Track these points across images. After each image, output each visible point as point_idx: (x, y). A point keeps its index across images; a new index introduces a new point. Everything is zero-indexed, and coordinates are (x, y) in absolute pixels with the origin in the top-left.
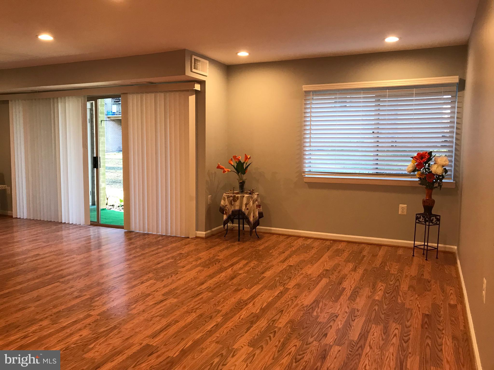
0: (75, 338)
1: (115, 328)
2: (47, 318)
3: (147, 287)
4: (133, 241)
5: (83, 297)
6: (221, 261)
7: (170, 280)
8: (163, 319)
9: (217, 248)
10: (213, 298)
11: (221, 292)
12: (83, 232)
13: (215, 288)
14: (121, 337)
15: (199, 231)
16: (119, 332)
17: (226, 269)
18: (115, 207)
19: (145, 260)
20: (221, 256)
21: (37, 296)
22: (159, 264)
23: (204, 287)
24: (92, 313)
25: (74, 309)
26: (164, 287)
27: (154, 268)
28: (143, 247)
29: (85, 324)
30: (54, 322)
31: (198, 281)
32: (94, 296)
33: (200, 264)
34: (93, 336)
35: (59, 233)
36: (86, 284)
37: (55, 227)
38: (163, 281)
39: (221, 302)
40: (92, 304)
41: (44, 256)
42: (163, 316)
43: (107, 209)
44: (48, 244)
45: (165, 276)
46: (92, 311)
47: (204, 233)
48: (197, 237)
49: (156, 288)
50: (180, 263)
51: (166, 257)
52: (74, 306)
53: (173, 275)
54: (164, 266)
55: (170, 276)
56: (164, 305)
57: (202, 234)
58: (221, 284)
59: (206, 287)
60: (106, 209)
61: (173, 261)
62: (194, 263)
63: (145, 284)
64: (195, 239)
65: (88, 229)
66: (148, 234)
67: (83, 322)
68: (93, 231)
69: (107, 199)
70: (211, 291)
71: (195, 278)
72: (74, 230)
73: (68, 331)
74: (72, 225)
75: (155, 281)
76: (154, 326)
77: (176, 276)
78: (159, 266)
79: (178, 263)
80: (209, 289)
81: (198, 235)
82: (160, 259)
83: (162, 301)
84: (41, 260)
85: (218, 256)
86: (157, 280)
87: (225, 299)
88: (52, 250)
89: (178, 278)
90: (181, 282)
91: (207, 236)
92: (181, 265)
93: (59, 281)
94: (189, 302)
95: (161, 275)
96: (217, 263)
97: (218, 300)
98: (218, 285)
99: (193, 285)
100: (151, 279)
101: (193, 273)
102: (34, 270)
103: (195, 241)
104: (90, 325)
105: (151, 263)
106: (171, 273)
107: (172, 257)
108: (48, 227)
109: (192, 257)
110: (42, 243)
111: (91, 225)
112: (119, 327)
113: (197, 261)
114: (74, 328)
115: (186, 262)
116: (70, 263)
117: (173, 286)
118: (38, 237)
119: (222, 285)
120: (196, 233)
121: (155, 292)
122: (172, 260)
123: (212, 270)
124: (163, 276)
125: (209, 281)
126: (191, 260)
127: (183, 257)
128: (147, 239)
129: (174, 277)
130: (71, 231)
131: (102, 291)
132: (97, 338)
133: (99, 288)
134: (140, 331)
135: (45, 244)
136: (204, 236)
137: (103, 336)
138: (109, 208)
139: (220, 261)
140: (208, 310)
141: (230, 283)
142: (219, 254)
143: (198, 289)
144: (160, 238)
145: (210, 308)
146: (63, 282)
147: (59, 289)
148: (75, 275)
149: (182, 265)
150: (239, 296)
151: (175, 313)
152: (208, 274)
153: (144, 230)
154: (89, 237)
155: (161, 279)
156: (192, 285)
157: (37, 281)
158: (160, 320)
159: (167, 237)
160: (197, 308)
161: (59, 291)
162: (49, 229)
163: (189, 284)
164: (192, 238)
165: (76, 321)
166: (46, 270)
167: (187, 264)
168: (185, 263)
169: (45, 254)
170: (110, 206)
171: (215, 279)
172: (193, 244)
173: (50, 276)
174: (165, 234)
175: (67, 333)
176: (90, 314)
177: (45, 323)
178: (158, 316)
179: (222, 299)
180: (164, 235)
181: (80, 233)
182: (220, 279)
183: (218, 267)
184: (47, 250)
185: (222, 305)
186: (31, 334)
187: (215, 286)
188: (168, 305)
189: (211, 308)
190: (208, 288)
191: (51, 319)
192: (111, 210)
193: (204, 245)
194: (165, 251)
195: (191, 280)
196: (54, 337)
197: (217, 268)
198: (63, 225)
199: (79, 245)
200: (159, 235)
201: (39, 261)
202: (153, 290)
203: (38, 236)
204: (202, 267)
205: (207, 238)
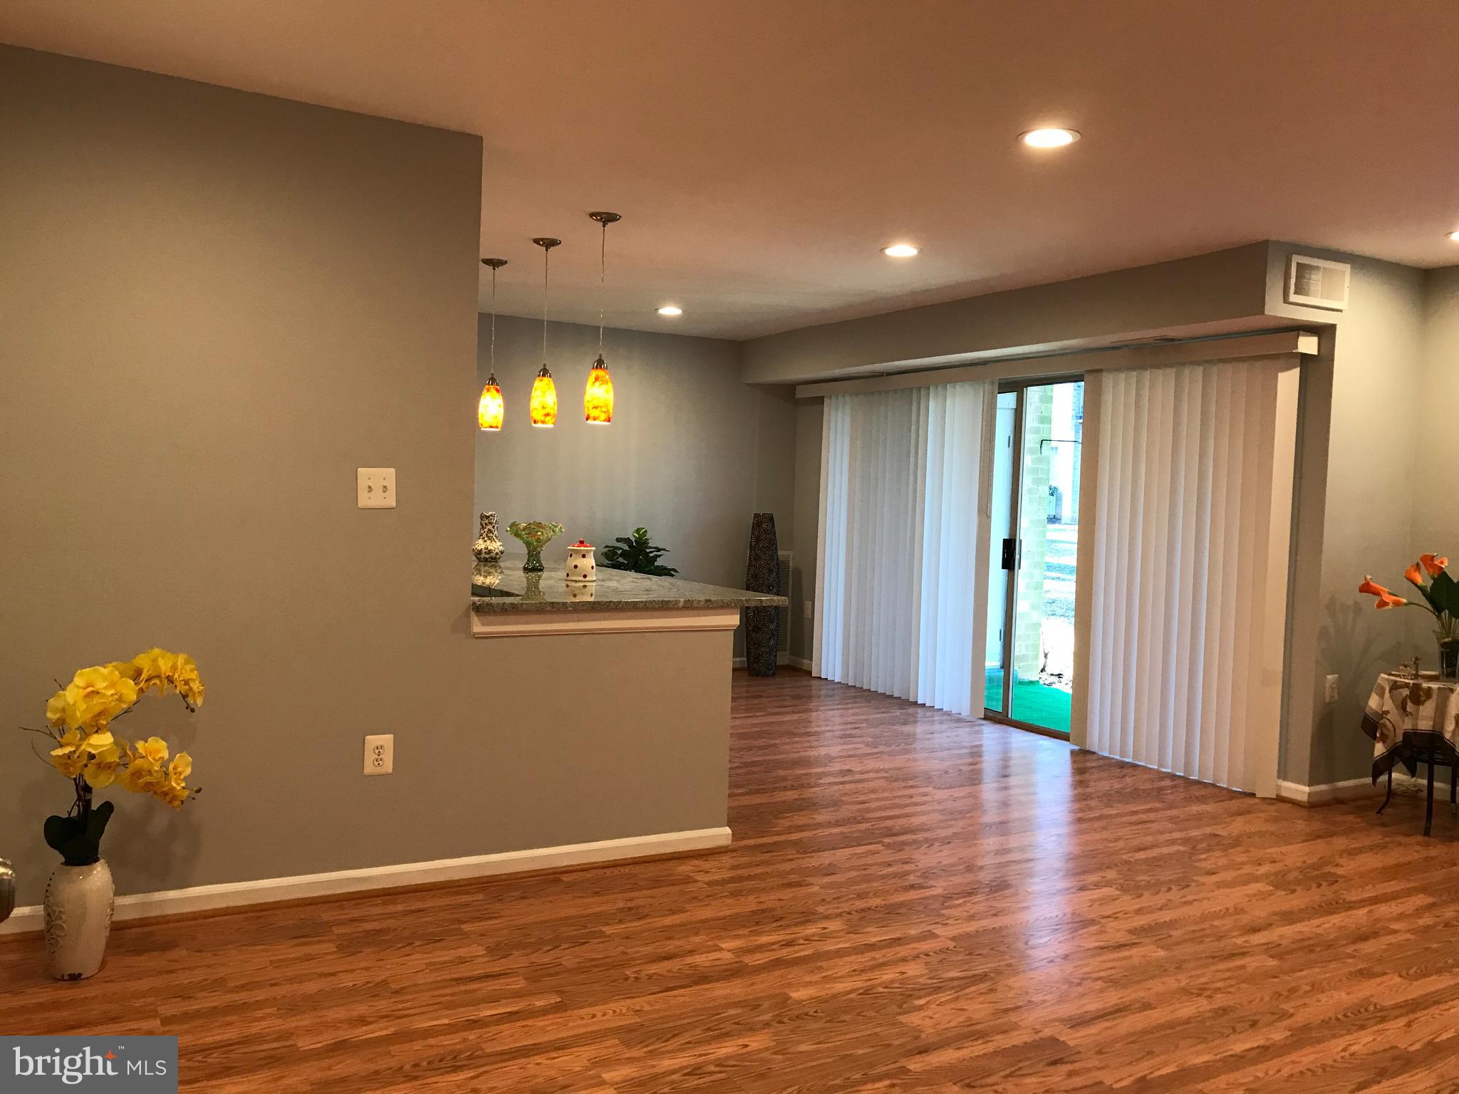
0: (889, 975)
1: (983, 977)
2: (840, 915)
3: (1093, 901)
4: (1087, 776)
5: (925, 890)
6: (1341, 880)
7: (1161, 898)
8: (1111, 989)
9: (1340, 842)
10: (1278, 977)
11: (1309, 965)
12: (963, 735)
13: (1291, 952)
14: (992, 1003)
15: (1292, 781)
16: (992, 991)
17: (1351, 906)
18: (1064, 680)
19: (1106, 834)
20: (1347, 867)
21: (830, 864)
22: (1140, 850)
23: (1258, 939)
24: (939, 930)
25: (901, 911)
26: (1139, 912)
27: (1125, 857)
28: (1108, 798)
29: (918, 951)
30: (853, 930)
31: (1245, 919)
32: (953, 894)
33: (1266, 876)
34: (929, 981)
35: (907, 729)
36: (940, 862)
37: (898, 713)
38: (1140, 896)
39: (1300, 992)
40: (943, 912)
41: (861, 777)
42: (1113, 982)
43: (1041, 682)
44: (875, 750)
45: (1149, 886)
46: (940, 926)
47: (1307, 789)
48: (1280, 799)
49: (1115, 911)
50: (1204, 859)
51: (1167, 836)
52: (902, 904)
53: (1174, 888)
54: (1154, 858)
55: (1164, 889)
56: (1124, 958)
57: (1299, 791)
58: (1317, 945)
59: (1263, 941)
60: (1038, 681)
61: (1185, 852)
62: (1247, 869)
63: (1088, 892)
64: (1273, 804)
65: (977, 728)
66: (1134, 766)
67: (914, 945)
68: (991, 735)
69: (1046, 656)
70: (1280, 957)
71: (1239, 911)
72: (945, 726)
73: (877, 954)
74: (940, 713)
75: (1118, 893)
76: (1084, 1001)
77: (1183, 892)
78: (1141, 855)
79: (1200, 860)
80: (1272, 950)
81: (1284, 794)
82: (1150, 839)
83: (1120, 946)
84: (853, 786)
85: (1337, 865)
86: (1124, 889)
87: (1316, 988)
88: (881, 765)
89: (1184, 900)
90: (1194, 911)
91: (1314, 799)
92: (1207, 865)
93: (882, 842)
94: (1196, 968)
95: (1141, 881)
96: (1324, 883)
97: (1294, 984)
98: (1307, 946)
99: (1225, 928)
100: (1109, 884)
101: (1237, 896)
102: (834, 806)
103: (1273, 808)
104: (927, 955)
105: (1120, 844)
106: (1170, 881)
107: (1186, 841)
108: (883, 710)
109: (1248, 851)
110: (862, 746)
111: (986, 718)
112: (992, 979)
113: (1260, 864)
114: (889, 953)
115: (1223, 861)
116: (916, 804)
117: (1167, 916)
118: (856, 731)
119: (1318, 949)
120: (1279, 787)
121: (1111, 919)
122: (1182, 848)
123: (1298, 900)
124: (1143, 883)
125: (1278, 926)
126: (1244, 858)
127: (1220, 847)
128: (1128, 780)
129: (1175, 895)
130: (937, 727)
131: (975, 887)
132: (937, 990)
133: (970, 877)
134: (1044, 1001)
135: (869, 750)
136: (1305, 798)
137: (953, 988)
138: (1047, 683)
139: (1337, 882)
140: (1250, 1002)
141: (1350, 950)
142: (1340, 861)
143: (1239, 941)
144: (1167, 783)
145: (1257, 1000)
146: (888, 846)
147: (878, 858)
148: (920, 836)
149: (1209, 867)
150: (1366, 989)
151: (1149, 984)
152: (1285, 906)
153: (1123, 753)
154: (976, 750)
155: (1136, 891)
156: (1223, 925)
157: (835, 831)
158: (1102, 991)
159: (1188, 782)
160: (1219, 989)
161: (876, 864)
162: (884, 715)
163: (1215, 923)
164: (1264, 799)
165: (899, 939)
166: (859, 810)
167: (1226, 868)
168: (1220, 864)
169: (866, 772)
170: (1052, 675)
171: (1304, 928)
172: (1261, 815)
173: (863, 826)
174: (1182, 774)
175: (874, 959)
176: (934, 931)
177: (833, 926)
178: (1099, 979)
179: (1306, 985)
180: (1178, 776)
181: (956, 736)
182: (1320, 931)
183: (1323, 895)
184: (871, 764)
185: (1300, 1002)
186: (802, 941)
187: (1294, 946)
188: (1136, 961)
189: (1262, 1000)
190: (1270, 946)
191: (848, 920)
192: (1054, 686)
193: (1301, 825)
194: (1172, 819)
195: (1226, 913)
196: (847, 959)
197: (1317, 898)
198: (920, 711)
199: (946, 764)
200: (1164, 772)
201: (848, 786)
202: (1106, 914)
203: (856, 728)
204: (1271, 884)
205: (1314, 806)
